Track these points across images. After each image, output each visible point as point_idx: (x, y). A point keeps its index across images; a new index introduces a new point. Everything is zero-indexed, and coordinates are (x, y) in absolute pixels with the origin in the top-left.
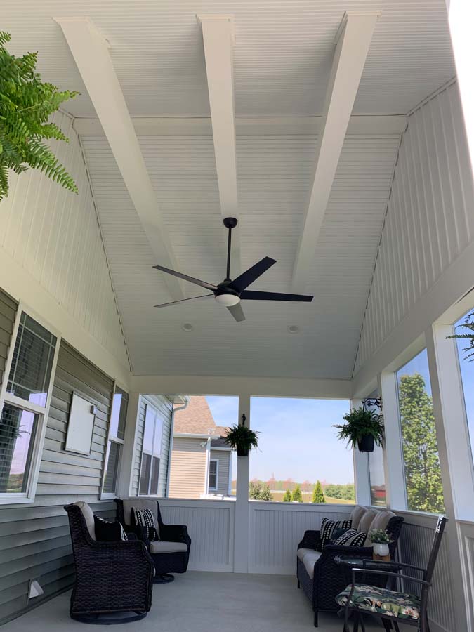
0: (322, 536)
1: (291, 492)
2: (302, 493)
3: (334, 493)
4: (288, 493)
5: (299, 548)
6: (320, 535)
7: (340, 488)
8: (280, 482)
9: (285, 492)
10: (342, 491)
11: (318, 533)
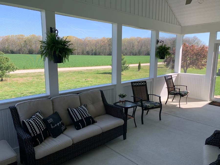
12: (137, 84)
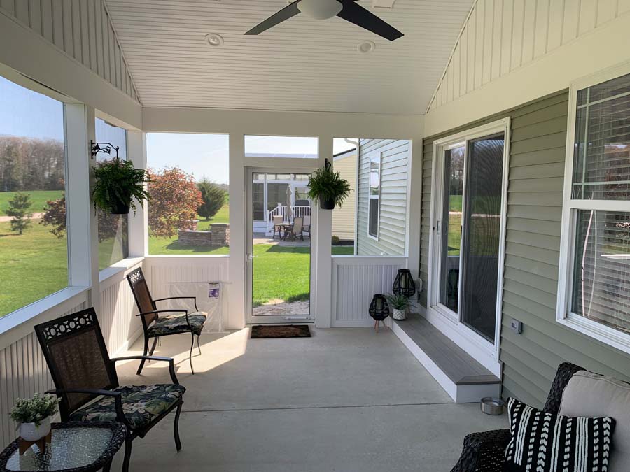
12: (63, 328)
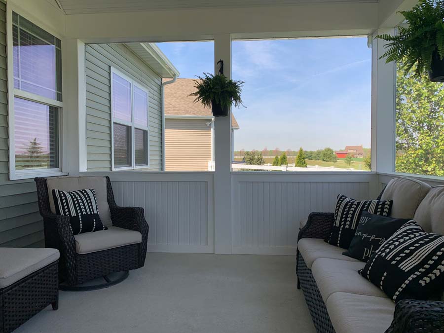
0: (338, 222)
1: (279, 157)
2: (288, 157)
3: (307, 156)
4: (277, 158)
5: (300, 237)
6: (333, 221)
7: (312, 153)
8: (271, 151)
9: (275, 157)
10: (313, 155)
11: (330, 217)
